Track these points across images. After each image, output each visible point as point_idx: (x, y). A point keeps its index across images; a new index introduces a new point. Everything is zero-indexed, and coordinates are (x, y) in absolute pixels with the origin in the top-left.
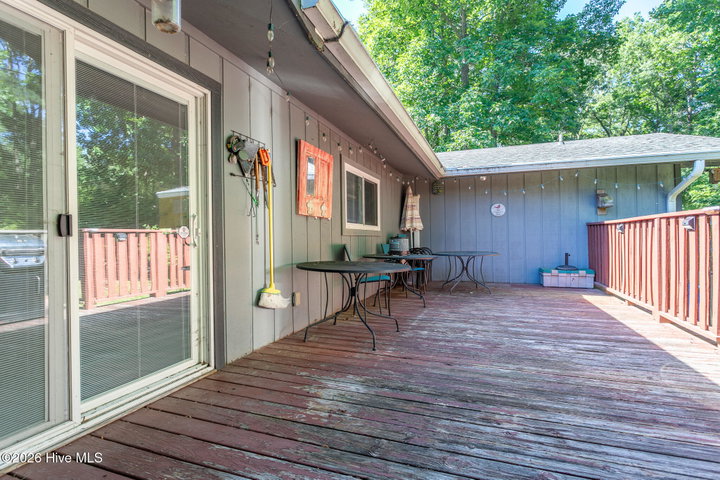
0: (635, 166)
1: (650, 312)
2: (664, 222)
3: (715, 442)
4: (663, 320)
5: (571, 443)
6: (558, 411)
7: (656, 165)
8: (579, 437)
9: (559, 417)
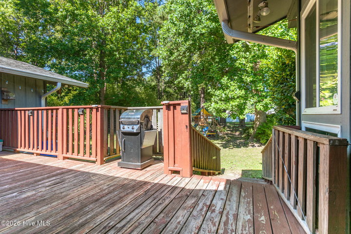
0: (25, 78)
1: (56, 157)
2: (65, 111)
3: (139, 193)
4: (65, 158)
5: (119, 226)
6: (93, 218)
7: (36, 79)
8: (116, 221)
9: (99, 220)
